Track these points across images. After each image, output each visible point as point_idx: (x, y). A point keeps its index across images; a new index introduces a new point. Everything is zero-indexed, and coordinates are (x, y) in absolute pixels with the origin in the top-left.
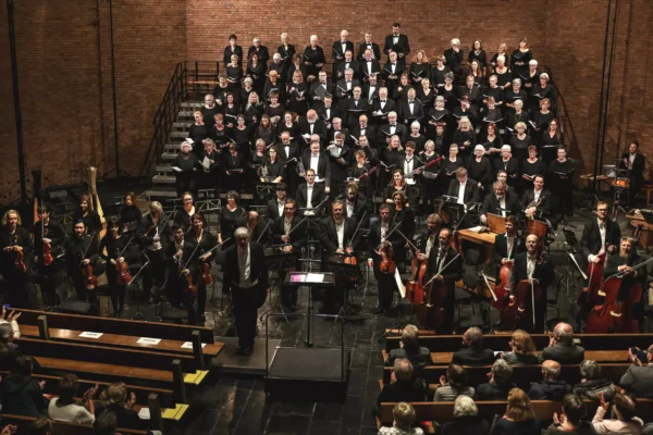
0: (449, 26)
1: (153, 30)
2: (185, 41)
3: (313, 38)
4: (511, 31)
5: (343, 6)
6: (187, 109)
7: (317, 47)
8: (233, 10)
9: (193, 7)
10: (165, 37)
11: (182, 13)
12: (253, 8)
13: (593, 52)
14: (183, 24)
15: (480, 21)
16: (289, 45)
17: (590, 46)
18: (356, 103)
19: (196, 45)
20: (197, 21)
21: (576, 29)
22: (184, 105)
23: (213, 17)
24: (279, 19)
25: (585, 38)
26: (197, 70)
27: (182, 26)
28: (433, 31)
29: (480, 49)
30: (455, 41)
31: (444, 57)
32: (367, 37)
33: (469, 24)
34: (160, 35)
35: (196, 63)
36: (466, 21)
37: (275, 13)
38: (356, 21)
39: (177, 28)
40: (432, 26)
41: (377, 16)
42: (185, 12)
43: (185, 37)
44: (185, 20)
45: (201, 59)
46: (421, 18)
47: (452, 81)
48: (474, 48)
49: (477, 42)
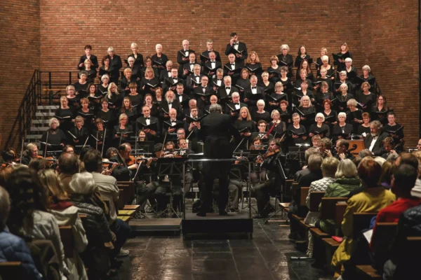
0: (278, 38)
1: (10, 42)
2: (39, 54)
3: (158, 46)
4: (331, 42)
5: (183, 22)
6: (43, 111)
7: (162, 55)
8: (84, 27)
9: (46, 25)
10: (21, 49)
11: (37, 29)
12: (102, 25)
13: (404, 53)
14: (38, 40)
15: (304, 33)
17: (401, 48)
18: (204, 90)
19: (50, 58)
20: (50, 38)
21: (387, 36)
22: (40, 107)
23: (65, 33)
24: (126, 34)
25: (396, 42)
26: (50, 81)
27: (36, 40)
28: (263, 43)
30: (285, 46)
31: (277, 58)
32: (209, 45)
33: (295, 35)
34: (16, 47)
35: (50, 73)
36: (291, 33)
37: (122, 29)
38: (196, 35)
39: (31, 43)
40: (262, 38)
41: (214, 30)
42: (38, 29)
43: (39, 51)
44: (39, 36)
45: (54, 70)
46: (253, 31)
47: (286, 73)
48: (300, 53)
49: (303, 48)
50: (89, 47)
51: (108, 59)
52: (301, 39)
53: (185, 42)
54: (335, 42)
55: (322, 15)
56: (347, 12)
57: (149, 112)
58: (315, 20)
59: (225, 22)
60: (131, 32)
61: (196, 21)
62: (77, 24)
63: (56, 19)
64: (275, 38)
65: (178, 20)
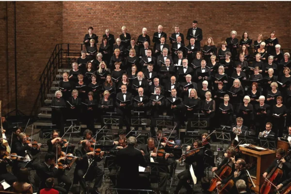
0: (229, 24)
1: (42, 23)
2: (62, 31)
4: (267, 28)
5: (161, 10)
8: (92, 12)
9: (67, 10)
10: (49, 28)
11: (60, 13)
12: (104, 11)
14: (60, 20)
15: (248, 20)
16: (127, 34)
18: (168, 69)
19: (69, 34)
20: (69, 19)
22: (60, 71)
23: (79, 16)
24: (121, 17)
26: (68, 50)
28: (218, 27)
29: (248, 38)
31: (226, 43)
33: (241, 22)
34: (46, 26)
35: (68, 45)
36: (239, 21)
37: (118, 14)
38: (169, 20)
39: (56, 23)
40: (217, 24)
41: (183, 17)
42: (62, 13)
43: (62, 28)
44: (62, 17)
45: (71, 42)
46: (211, 18)
47: (229, 57)
48: (243, 37)
49: (246, 33)
50: (91, 28)
51: (106, 40)
52: (246, 25)
53: (160, 27)
54: (270, 28)
55: (263, 8)
56: (281, 6)
57: (126, 89)
58: (257, 11)
59: (191, 11)
60: (124, 16)
61: (170, 10)
62: (87, 10)
63: (73, 6)
64: (226, 24)
65: (157, 8)
